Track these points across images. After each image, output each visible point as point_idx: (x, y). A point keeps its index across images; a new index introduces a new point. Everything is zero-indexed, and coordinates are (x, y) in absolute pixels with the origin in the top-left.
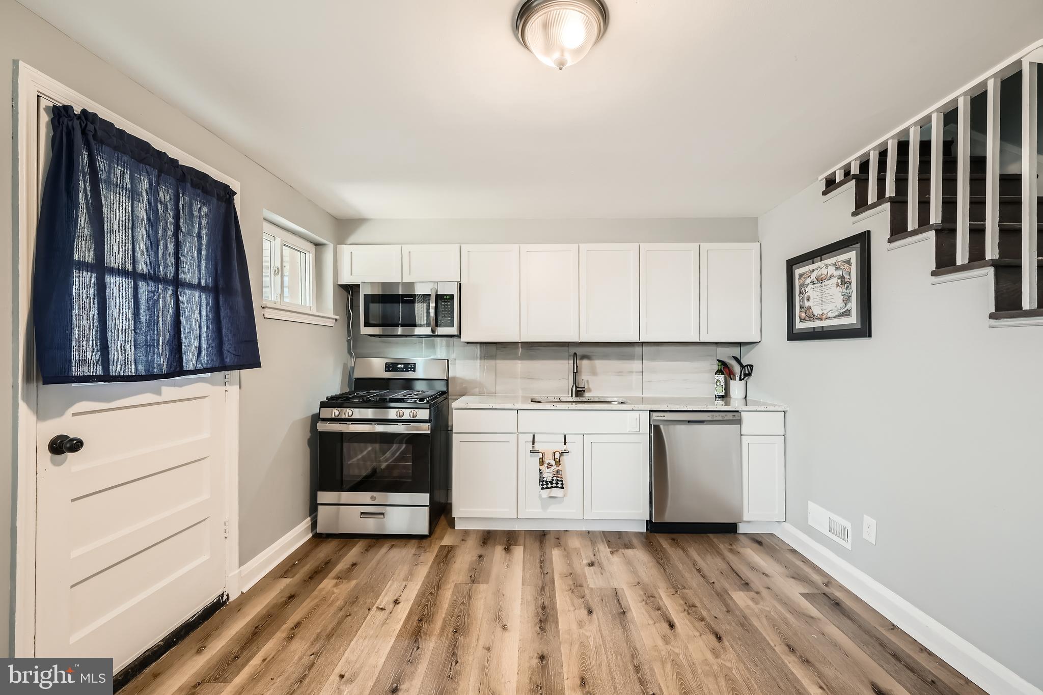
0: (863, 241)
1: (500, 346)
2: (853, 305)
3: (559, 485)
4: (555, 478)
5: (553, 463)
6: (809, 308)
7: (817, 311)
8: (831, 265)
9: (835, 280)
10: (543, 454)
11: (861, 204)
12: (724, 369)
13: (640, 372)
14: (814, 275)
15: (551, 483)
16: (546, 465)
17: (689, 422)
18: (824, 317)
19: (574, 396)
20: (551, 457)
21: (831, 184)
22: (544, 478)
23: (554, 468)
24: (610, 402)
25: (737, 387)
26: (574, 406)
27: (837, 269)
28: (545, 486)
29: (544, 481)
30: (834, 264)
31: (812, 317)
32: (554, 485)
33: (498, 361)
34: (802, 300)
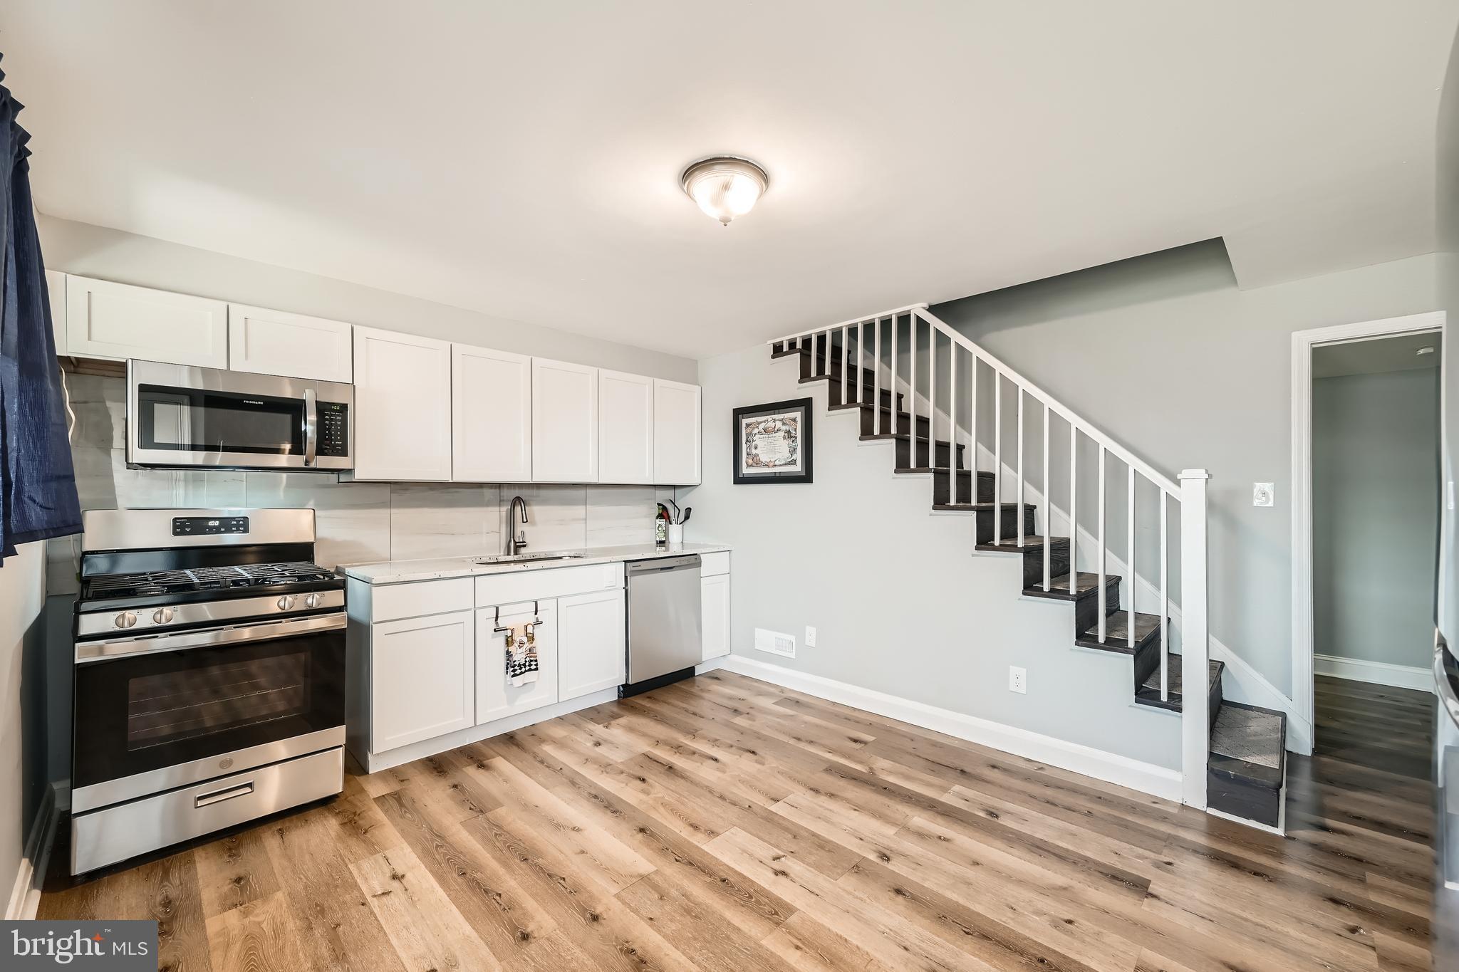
0: (806, 404)
1: (397, 487)
2: (798, 456)
3: (533, 667)
4: (528, 659)
5: (525, 639)
6: (756, 455)
7: (764, 458)
8: (778, 420)
9: (782, 434)
10: (512, 631)
11: (805, 376)
12: (664, 514)
13: (583, 519)
14: (761, 427)
15: (524, 665)
16: (516, 645)
17: (662, 569)
18: (772, 464)
19: (512, 553)
20: (523, 633)
21: (777, 350)
22: (514, 662)
23: (527, 646)
24: (560, 558)
25: (675, 531)
26: (513, 567)
27: (784, 424)
28: (518, 672)
29: (515, 665)
30: (782, 420)
31: (758, 463)
32: (527, 668)
33: (394, 511)
34: (749, 447)
